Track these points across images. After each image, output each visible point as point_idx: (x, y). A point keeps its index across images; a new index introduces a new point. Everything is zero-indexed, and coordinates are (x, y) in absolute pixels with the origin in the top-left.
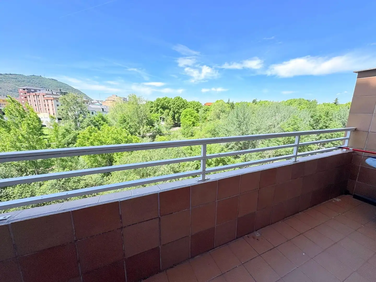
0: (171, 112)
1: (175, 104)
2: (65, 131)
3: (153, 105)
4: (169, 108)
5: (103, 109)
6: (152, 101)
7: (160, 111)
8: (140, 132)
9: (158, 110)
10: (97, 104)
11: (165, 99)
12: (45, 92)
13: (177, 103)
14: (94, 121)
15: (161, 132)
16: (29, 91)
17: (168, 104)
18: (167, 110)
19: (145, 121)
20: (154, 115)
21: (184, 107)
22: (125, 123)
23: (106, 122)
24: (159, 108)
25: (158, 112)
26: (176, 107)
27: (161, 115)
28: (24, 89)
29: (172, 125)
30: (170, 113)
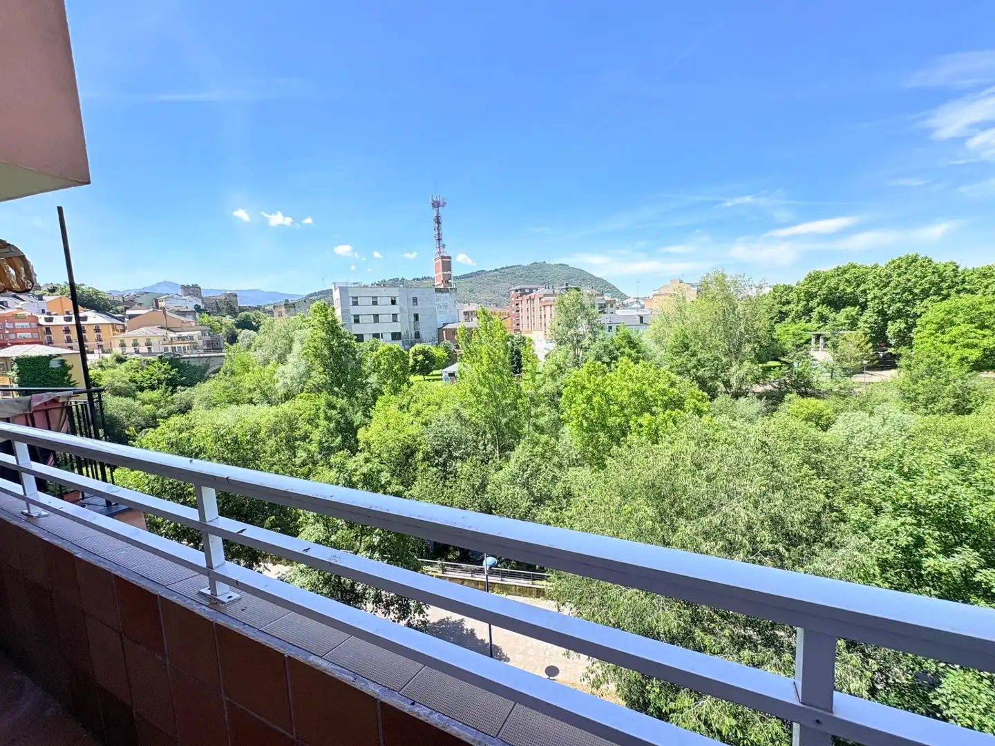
0: (869, 316)
1: (892, 284)
3: (793, 296)
4: (861, 300)
5: (641, 318)
6: (787, 284)
7: (819, 313)
8: (728, 381)
9: (808, 311)
10: (636, 305)
11: (845, 272)
12: (542, 291)
13: (902, 279)
14: (611, 347)
15: (808, 384)
16: (523, 292)
17: (858, 286)
18: (849, 309)
19: (747, 348)
20: (793, 328)
21: (937, 293)
22: (686, 353)
23: (635, 350)
24: (813, 303)
25: (808, 318)
26: (897, 294)
27: (819, 328)
28: (517, 291)
29: (865, 362)
30: (863, 318)
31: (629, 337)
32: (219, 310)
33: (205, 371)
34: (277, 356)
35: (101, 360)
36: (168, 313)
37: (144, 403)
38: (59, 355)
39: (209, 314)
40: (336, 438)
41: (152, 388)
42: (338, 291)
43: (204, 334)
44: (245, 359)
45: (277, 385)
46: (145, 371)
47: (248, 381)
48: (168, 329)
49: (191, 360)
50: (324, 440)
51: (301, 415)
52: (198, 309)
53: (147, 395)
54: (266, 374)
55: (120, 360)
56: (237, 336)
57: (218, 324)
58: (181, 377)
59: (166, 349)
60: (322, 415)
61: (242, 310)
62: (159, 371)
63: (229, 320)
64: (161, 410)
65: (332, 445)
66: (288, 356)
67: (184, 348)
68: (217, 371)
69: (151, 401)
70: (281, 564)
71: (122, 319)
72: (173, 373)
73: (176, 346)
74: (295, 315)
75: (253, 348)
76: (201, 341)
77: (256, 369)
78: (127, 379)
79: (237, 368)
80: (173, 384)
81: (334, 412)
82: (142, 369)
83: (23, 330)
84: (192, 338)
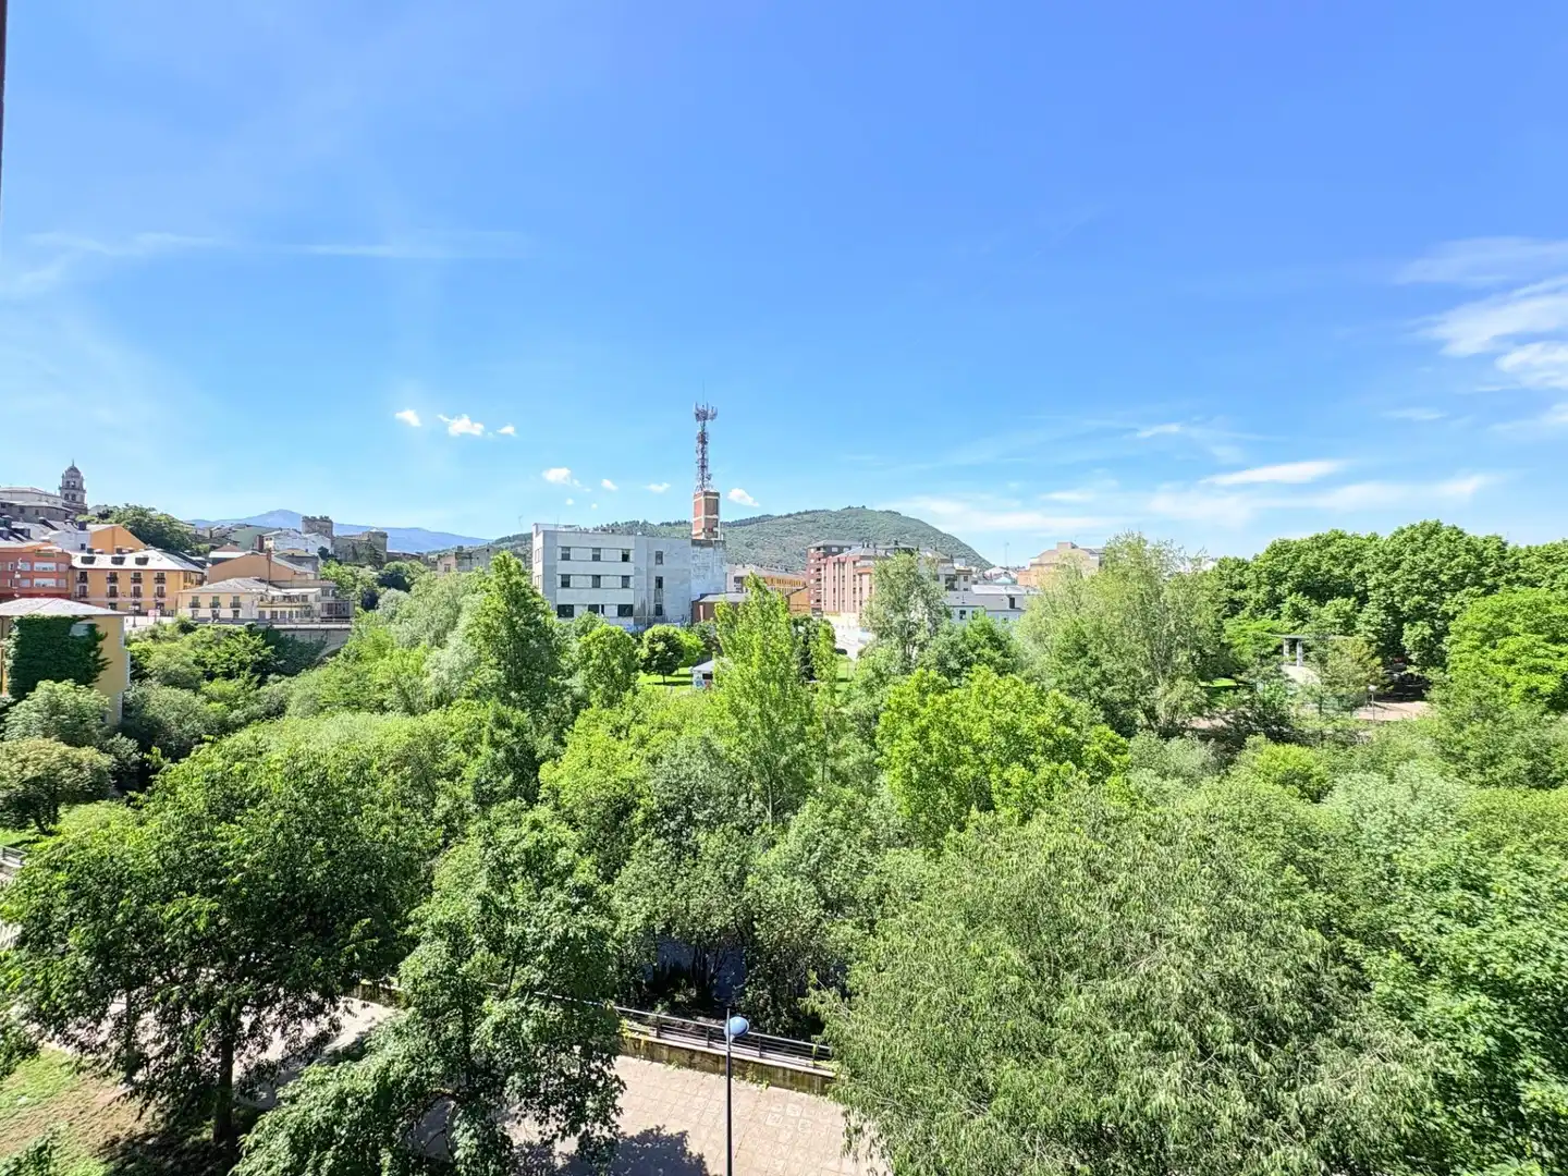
0: (1372, 613)
1: (1405, 565)
2: (873, 674)
3: (1249, 576)
4: (1358, 588)
5: (1012, 600)
6: (1240, 557)
7: (1292, 605)
8: (1152, 709)
9: (1275, 601)
10: (1004, 579)
11: (1328, 543)
12: (858, 551)
13: (1421, 558)
14: (962, 646)
15: (1282, 720)
16: (828, 551)
17: (1351, 566)
18: (1339, 601)
19: (1181, 657)
20: (1253, 628)
21: (1478, 582)
22: (1083, 660)
23: (1000, 652)
24: (1282, 589)
25: (1275, 612)
26: (1413, 581)
27: (1294, 628)
28: (819, 549)
29: (1372, 688)
30: (1363, 617)
31: (991, 632)
32: (356, 556)
33: (317, 651)
34: (432, 634)
35: (156, 627)
36: (273, 558)
37: (210, 700)
38: (88, 617)
39: (340, 563)
40: (504, 777)
41: (229, 675)
42: (541, 536)
43: (325, 593)
44: (381, 637)
45: (426, 681)
46: (222, 647)
47: (381, 671)
48: (271, 583)
49: (297, 633)
50: (483, 780)
51: (452, 734)
52: (323, 553)
53: (216, 687)
54: (411, 662)
55: (186, 628)
56: (378, 598)
57: (351, 578)
58: (277, 659)
59: (262, 614)
60: (486, 738)
61: (392, 557)
62: (244, 649)
63: (368, 573)
64: (236, 712)
65: (496, 789)
66: (449, 635)
67: (291, 613)
68: (335, 653)
69: (223, 697)
70: (379, 1002)
71: (201, 565)
72: (264, 652)
73: (279, 609)
74: (471, 570)
75: (397, 619)
76: (319, 604)
77: (396, 652)
78: (190, 660)
79: (367, 650)
80: (262, 670)
81: (505, 734)
82: (218, 645)
83: (45, 574)
84: (305, 598)
